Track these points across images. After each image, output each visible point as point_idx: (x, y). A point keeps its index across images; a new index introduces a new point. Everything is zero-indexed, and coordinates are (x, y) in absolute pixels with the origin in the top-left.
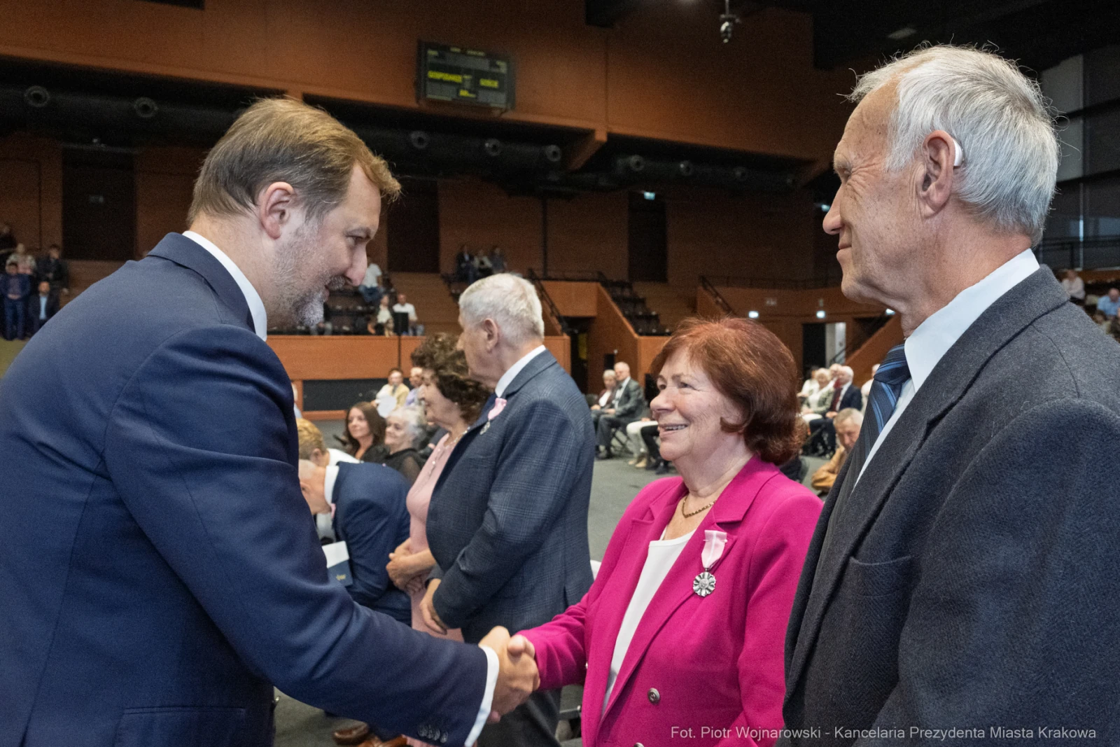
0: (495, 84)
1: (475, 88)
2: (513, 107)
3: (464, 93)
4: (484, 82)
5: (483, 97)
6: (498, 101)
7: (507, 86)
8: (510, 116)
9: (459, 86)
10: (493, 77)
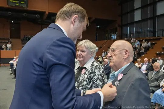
0: (24, 3)
1: (20, 3)
2: (28, 7)
3: (17, 4)
4: (21, 2)
5: (21, 5)
6: (25, 6)
7: (27, 3)
8: (28, 9)
9: (16, 3)
10: (23, 1)
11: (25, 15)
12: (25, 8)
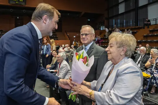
0: (22, 1)
2: (26, 4)
3: (17, 2)
5: (20, 3)
7: (25, 1)
11: (25, 11)
12: (24, 5)
